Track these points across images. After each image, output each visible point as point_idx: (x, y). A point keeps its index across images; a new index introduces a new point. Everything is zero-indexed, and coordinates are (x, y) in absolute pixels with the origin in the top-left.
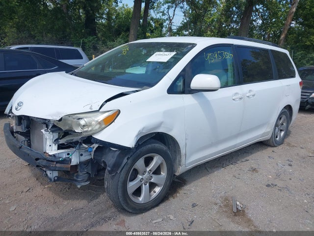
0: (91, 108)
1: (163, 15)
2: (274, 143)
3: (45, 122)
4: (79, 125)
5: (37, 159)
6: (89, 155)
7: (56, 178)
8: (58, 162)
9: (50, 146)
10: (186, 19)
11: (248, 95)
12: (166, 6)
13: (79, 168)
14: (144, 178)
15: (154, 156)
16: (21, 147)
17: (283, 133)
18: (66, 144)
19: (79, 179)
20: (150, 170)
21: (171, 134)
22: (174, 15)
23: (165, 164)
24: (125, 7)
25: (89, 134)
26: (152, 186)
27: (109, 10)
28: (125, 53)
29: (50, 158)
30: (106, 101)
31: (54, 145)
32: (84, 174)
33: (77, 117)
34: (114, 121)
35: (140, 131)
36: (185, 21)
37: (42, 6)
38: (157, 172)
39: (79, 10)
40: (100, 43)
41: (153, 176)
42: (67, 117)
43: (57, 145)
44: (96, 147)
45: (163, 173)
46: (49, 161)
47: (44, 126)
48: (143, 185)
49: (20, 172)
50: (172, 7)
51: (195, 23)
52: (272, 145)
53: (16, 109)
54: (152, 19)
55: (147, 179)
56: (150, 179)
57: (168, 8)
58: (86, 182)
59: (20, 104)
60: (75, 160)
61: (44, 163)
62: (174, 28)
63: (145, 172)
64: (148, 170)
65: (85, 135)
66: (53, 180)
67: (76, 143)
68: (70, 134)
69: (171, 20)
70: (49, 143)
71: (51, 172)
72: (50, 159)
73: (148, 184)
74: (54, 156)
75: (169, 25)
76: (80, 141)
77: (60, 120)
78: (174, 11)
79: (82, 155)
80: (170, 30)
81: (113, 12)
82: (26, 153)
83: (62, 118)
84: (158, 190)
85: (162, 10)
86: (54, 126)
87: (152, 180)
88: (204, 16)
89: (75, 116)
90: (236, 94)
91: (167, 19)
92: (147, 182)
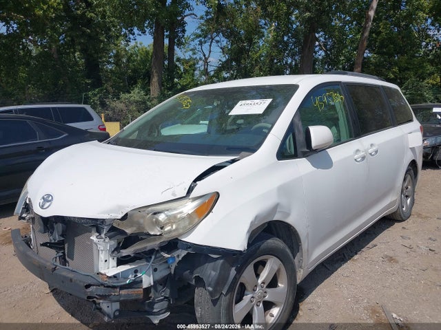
0: (174, 194)
1: (194, 54)
2: (402, 216)
3: (96, 225)
4: (157, 222)
5: (88, 286)
6: (166, 269)
7: (117, 313)
8: (122, 287)
9: (106, 261)
10: (225, 56)
11: (370, 151)
12: (197, 41)
13: (152, 290)
14: (254, 296)
15: (267, 260)
16: (55, 269)
17: (409, 201)
18: (132, 255)
19: (155, 310)
20: (263, 283)
21: (290, 220)
22: (210, 52)
23: (283, 269)
24: (139, 45)
25: (173, 235)
26: (268, 306)
27: (118, 52)
28: (187, 106)
29: (111, 282)
30: (195, 181)
31: (111, 259)
32: (162, 300)
33: (152, 210)
34: (210, 211)
35: (252, 222)
36: (224, 60)
37: (21, 52)
38: (273, 283)
39: (74, 53)
40: (110, 96)
41: (268, 290)
42: (134, 212)
43: (116, 259)
44: (183, 255)
45: (282, 283)
46: (108, 287)
47: (94, 229)
48: (255, 308)
49: (41, 305)
50: (205, 42)
51: (238, 61)
52: (400, 219)
53: (42, 207)
54: (178, 60)
55: (260, 297)
56: (264, 297)
57: (201, 43)
58: (165, 312)
59: (47, 199)
60: (147, 281)
61: (101, 291)
62: (211, 69)
63: (256, 286)
64: (260, 281)
65: (166, 238)
66: (112, 316)
67: (152, 251)
68: (142, 239)
69: (206, 59)
70: (102, 256)
71: (109, 305)
72: (111, 284)
73: (261, 305)
74: (115, 276)
75: (205, 65)
76: (157, 249)
77: (125, 217)
78: (210, 46)
79: (155, 270)
80: (206, 72)
81: (123, 53)
82: (65, 277)
83: (126, 214)
84: (275, 311)
85: (192, 47)
86: (113, 229)
87: (267, 298)
88: (248, 51)
89: (150, 209)
90: (358, 151)
91: (201, 59)
92: (260, 302)
